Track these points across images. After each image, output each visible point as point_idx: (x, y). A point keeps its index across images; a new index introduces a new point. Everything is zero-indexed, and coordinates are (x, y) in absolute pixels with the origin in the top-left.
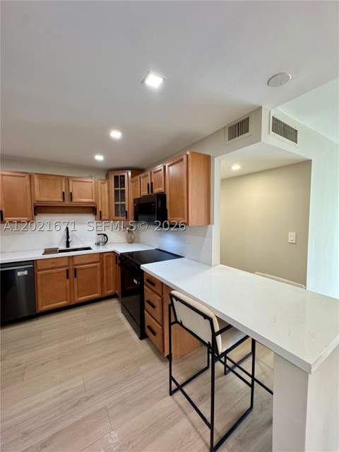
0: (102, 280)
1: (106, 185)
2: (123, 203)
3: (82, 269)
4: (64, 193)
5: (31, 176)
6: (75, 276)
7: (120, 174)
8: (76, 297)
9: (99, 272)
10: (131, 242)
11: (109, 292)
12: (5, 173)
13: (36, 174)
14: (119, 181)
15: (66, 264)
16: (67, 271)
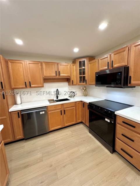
0: (76, 115)
1: (75, 67)
2: (84, 76)
3: (67, 110)
4: (56, 71)
5: (41, 63)
6: (65, 114)
7: (82, 60)
8: (65, 124)
9: (74, 111)
10: (86, 95)
11: (79, 121)
12: (30, 62)
13: (44, 62)
14: (82, 64)
15: (60, 108)
16: (61, 111)
